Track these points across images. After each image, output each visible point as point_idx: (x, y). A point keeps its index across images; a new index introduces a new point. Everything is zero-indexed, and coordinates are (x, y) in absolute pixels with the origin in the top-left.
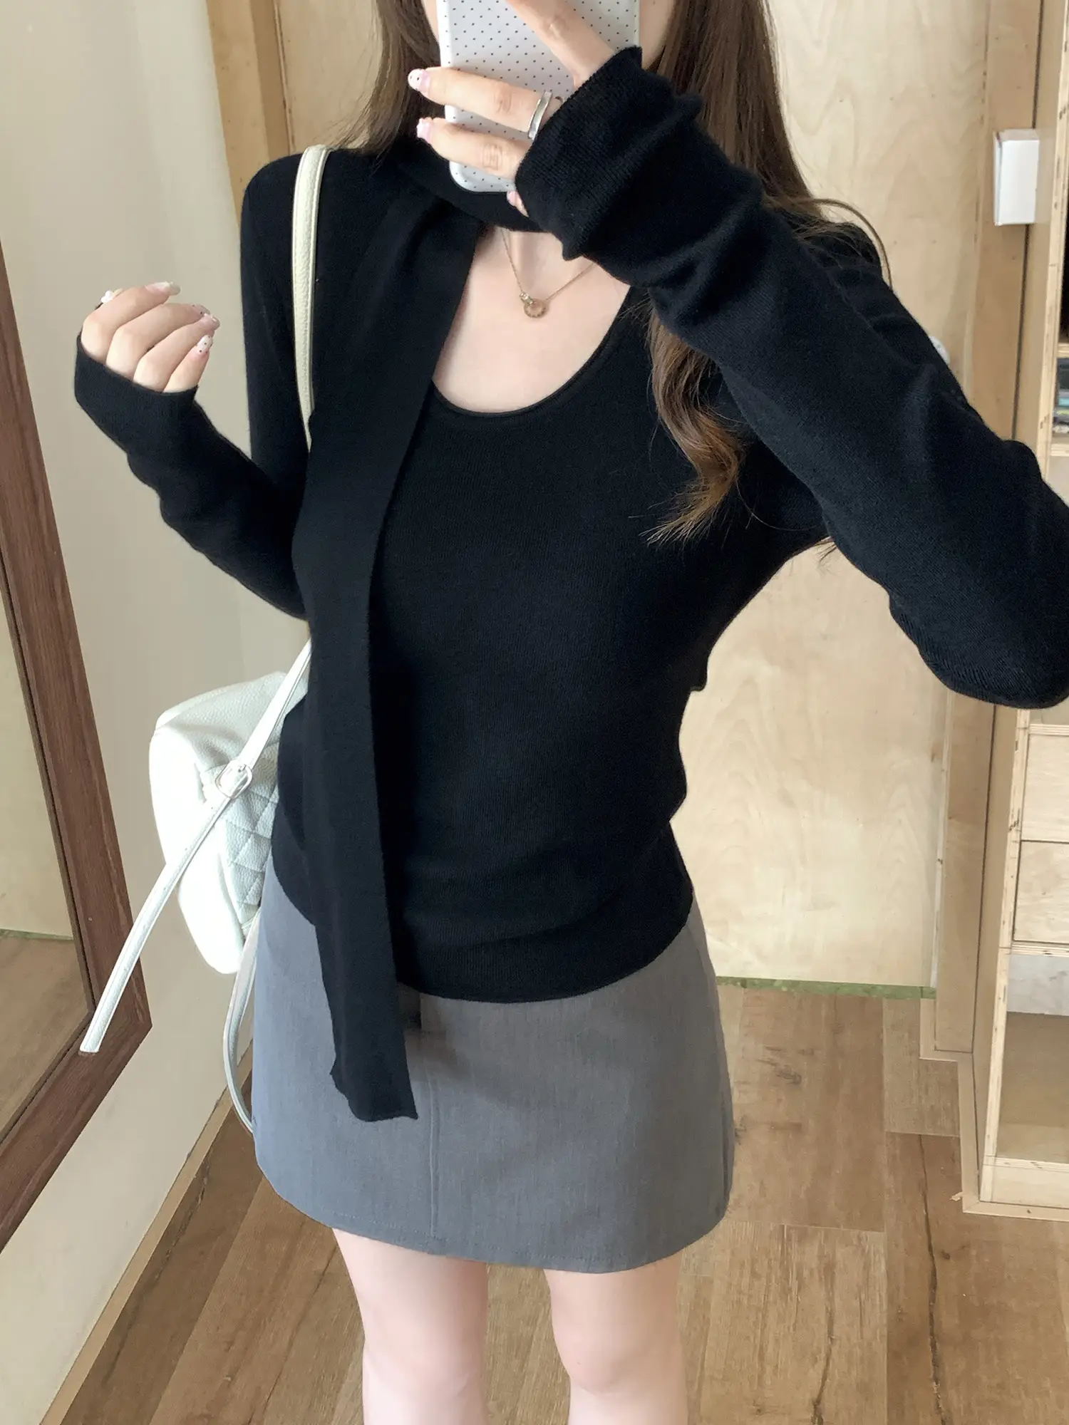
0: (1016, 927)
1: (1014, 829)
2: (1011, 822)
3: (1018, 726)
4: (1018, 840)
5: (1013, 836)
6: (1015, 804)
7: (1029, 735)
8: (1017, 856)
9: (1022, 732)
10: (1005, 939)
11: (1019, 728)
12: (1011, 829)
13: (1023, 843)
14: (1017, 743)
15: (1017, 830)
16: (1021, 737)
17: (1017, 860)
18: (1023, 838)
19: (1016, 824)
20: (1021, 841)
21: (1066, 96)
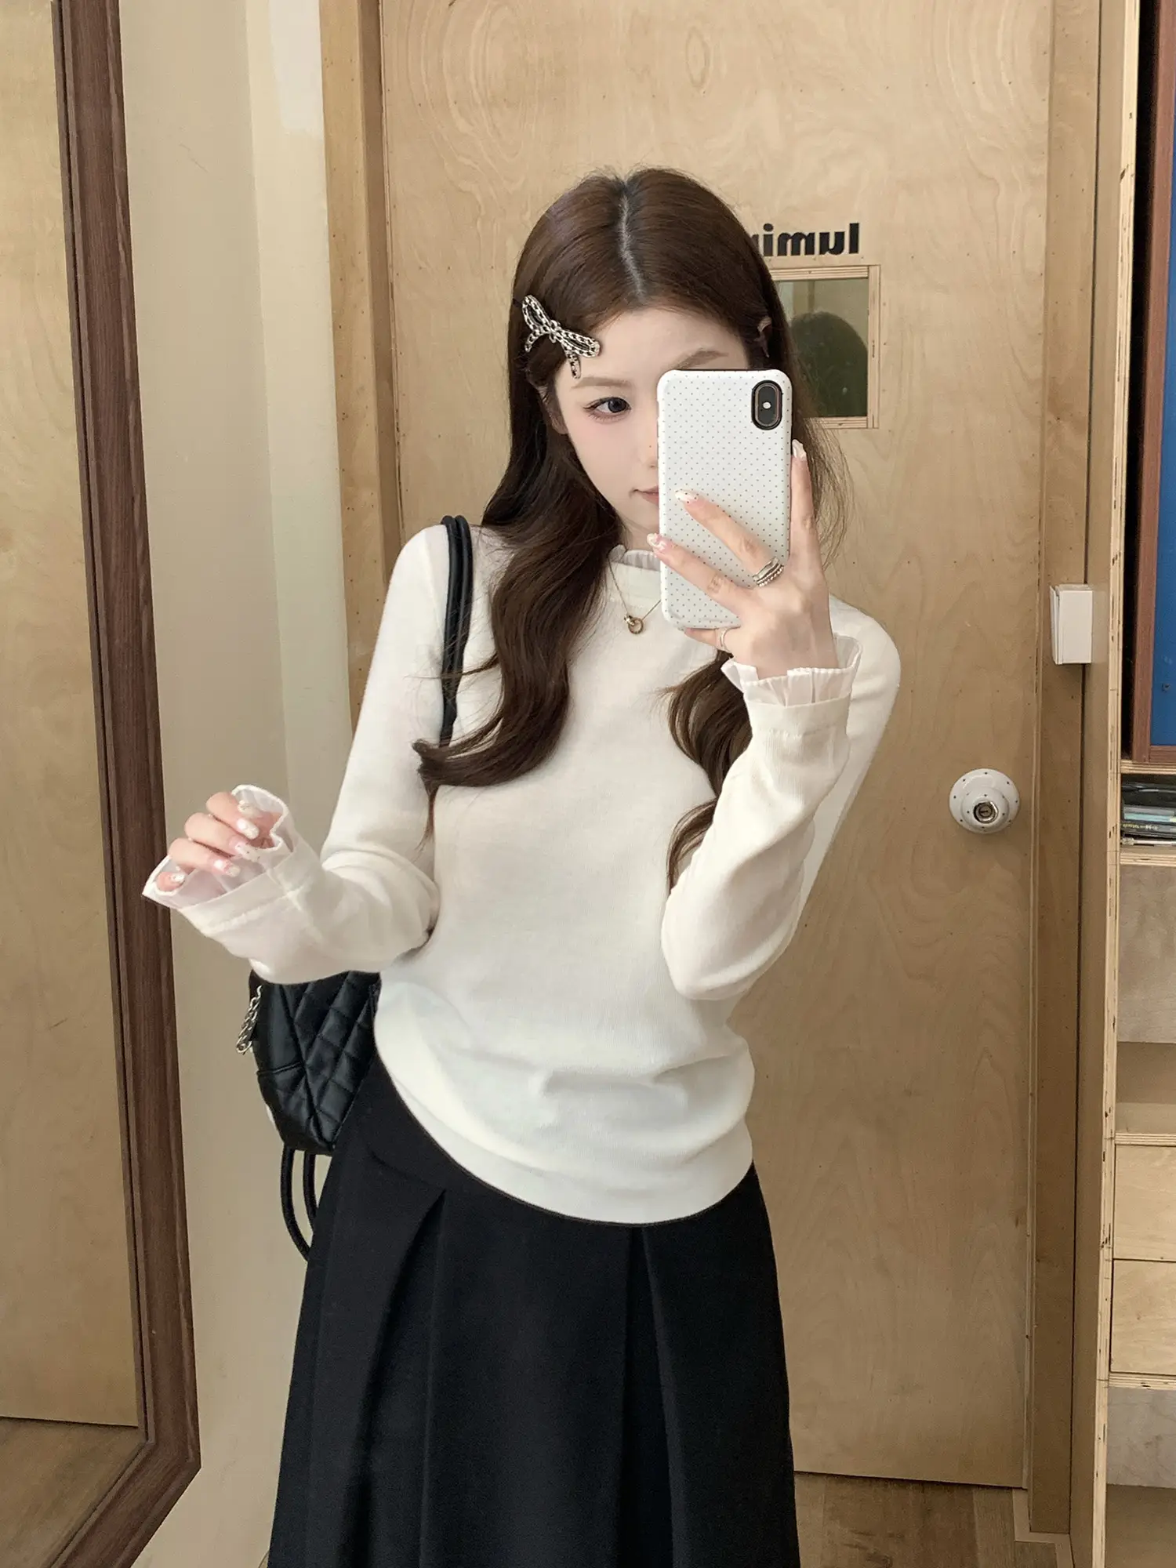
0: (1112, 1357)
2: (1102, 1239)
3: (1104, 1137)
4: (1111, 1259)
5: (1105, 1254)
6: (1106, 1218)
7: (1115, 1144)
8: (1110, 1277)
9: (1108, 1142)
10: (1102, 1371)
11: (1106, 1139)
12: (1103, 1247)
14: (1104, 1153)
15: (1109, 1248)
16: (1107, 1147)
17: (1110, 1281)
19: (1107, 1241)
20: (1114, 1259)
21: (1117, 545)
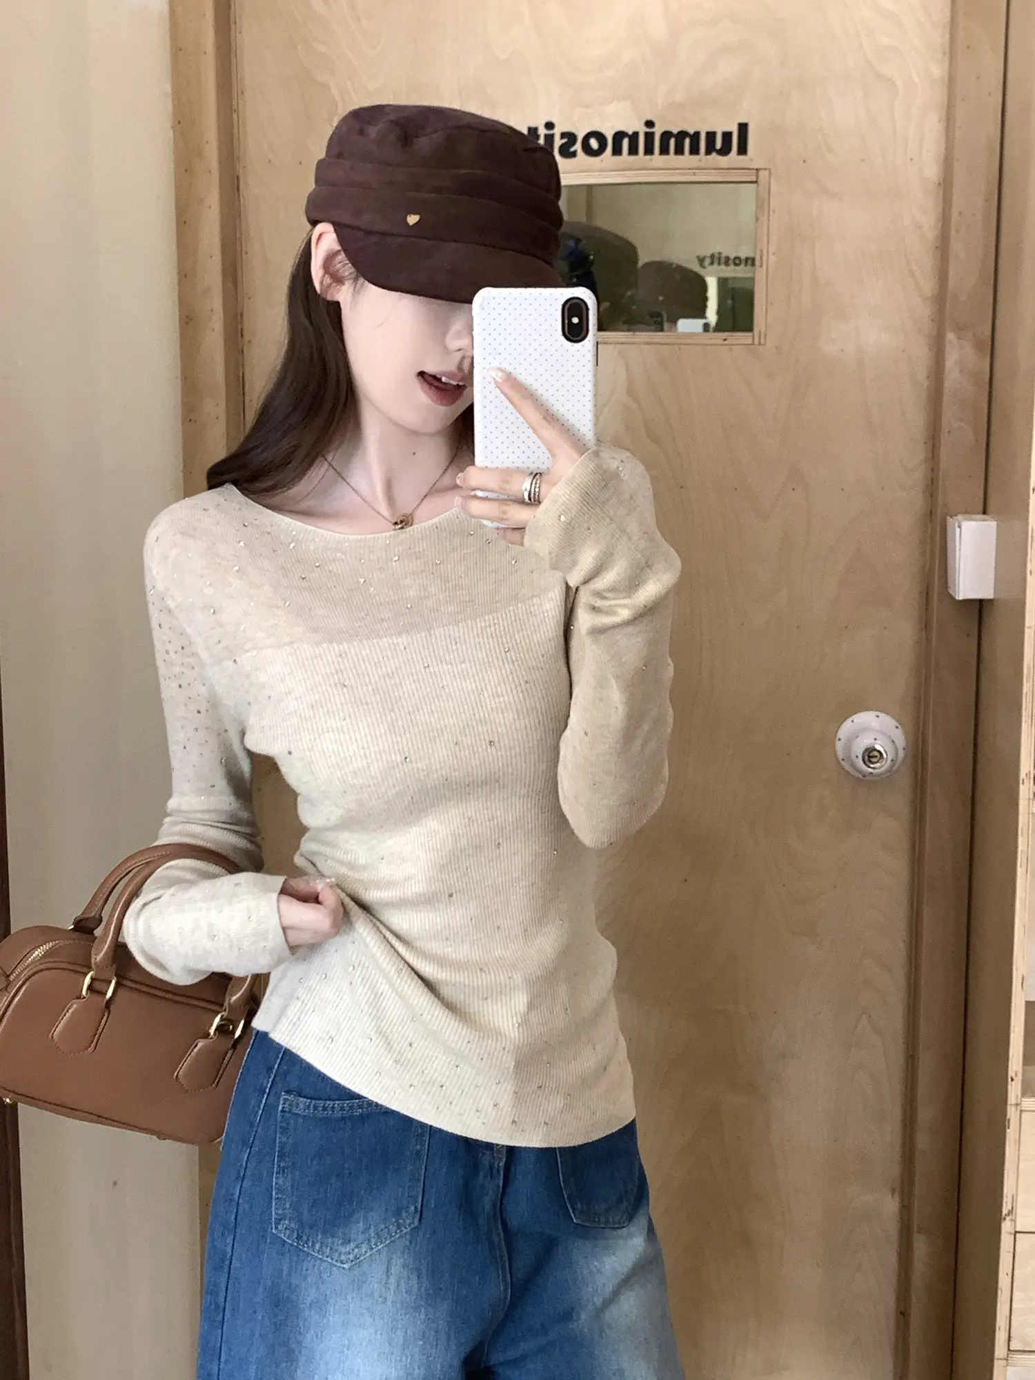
0: (1012, 1335)
1: (1008, 1218)
2: (1005, 1211)
3: (1009, 1103)
4: (1013, 1232)
5: (1006, 1227)
6: (1008, 1189)
7: (1021, 1111)
8: (1012, 1250)
9: (1013, 1109)
10: (1000, 1350)
11: (1011, 1105)
12: (1005, 1219)
13: (1018, 1235)
14: (1009, 1120)
15: (1012, 1220)
16: (1012, 1113)
17: (1012, 1255)
18: (1018, 1230)
19: (1010, 1212)
20: (1016, 1232)
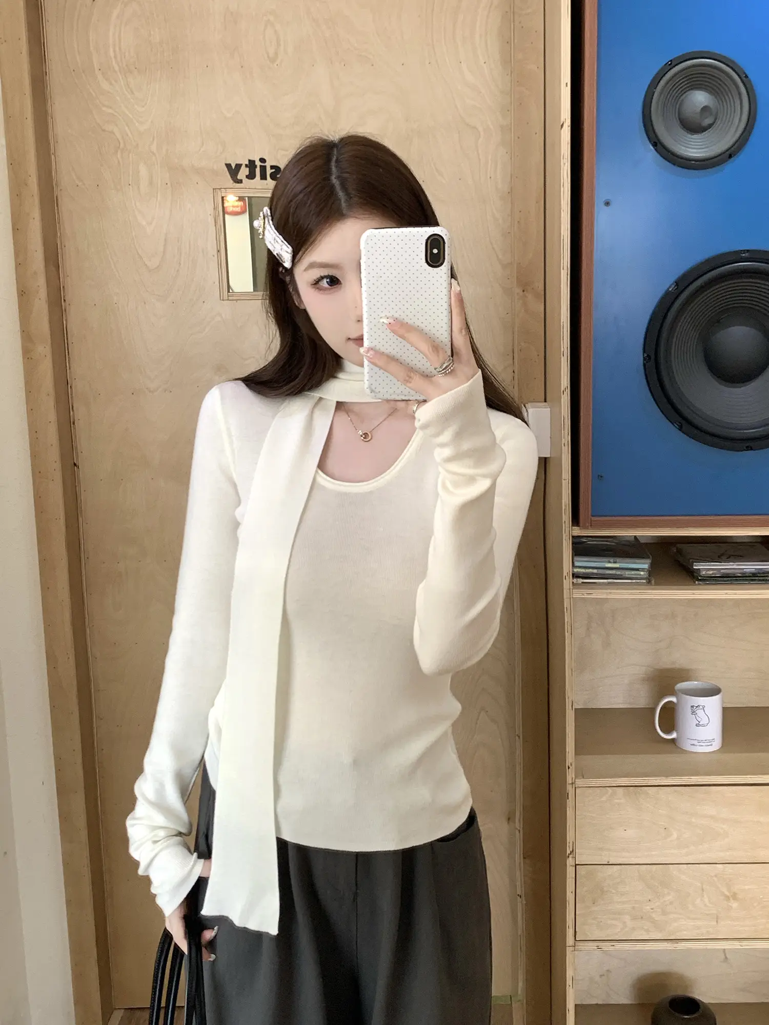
0: (577, 930)
1: (571, 856)
2: (568, 852)
3: (568, 782)
5: (570, 861)
6: (570, 838)
7: (575, 787)
8: (574, 876)
9: (571, 786)
10: (570, 940)
12: (568, 857)
14: (568, 794)
16: (570, 789)
17: (574, 879)
19: (572, 852)
20: (576, 865)
21: (565, 381)
